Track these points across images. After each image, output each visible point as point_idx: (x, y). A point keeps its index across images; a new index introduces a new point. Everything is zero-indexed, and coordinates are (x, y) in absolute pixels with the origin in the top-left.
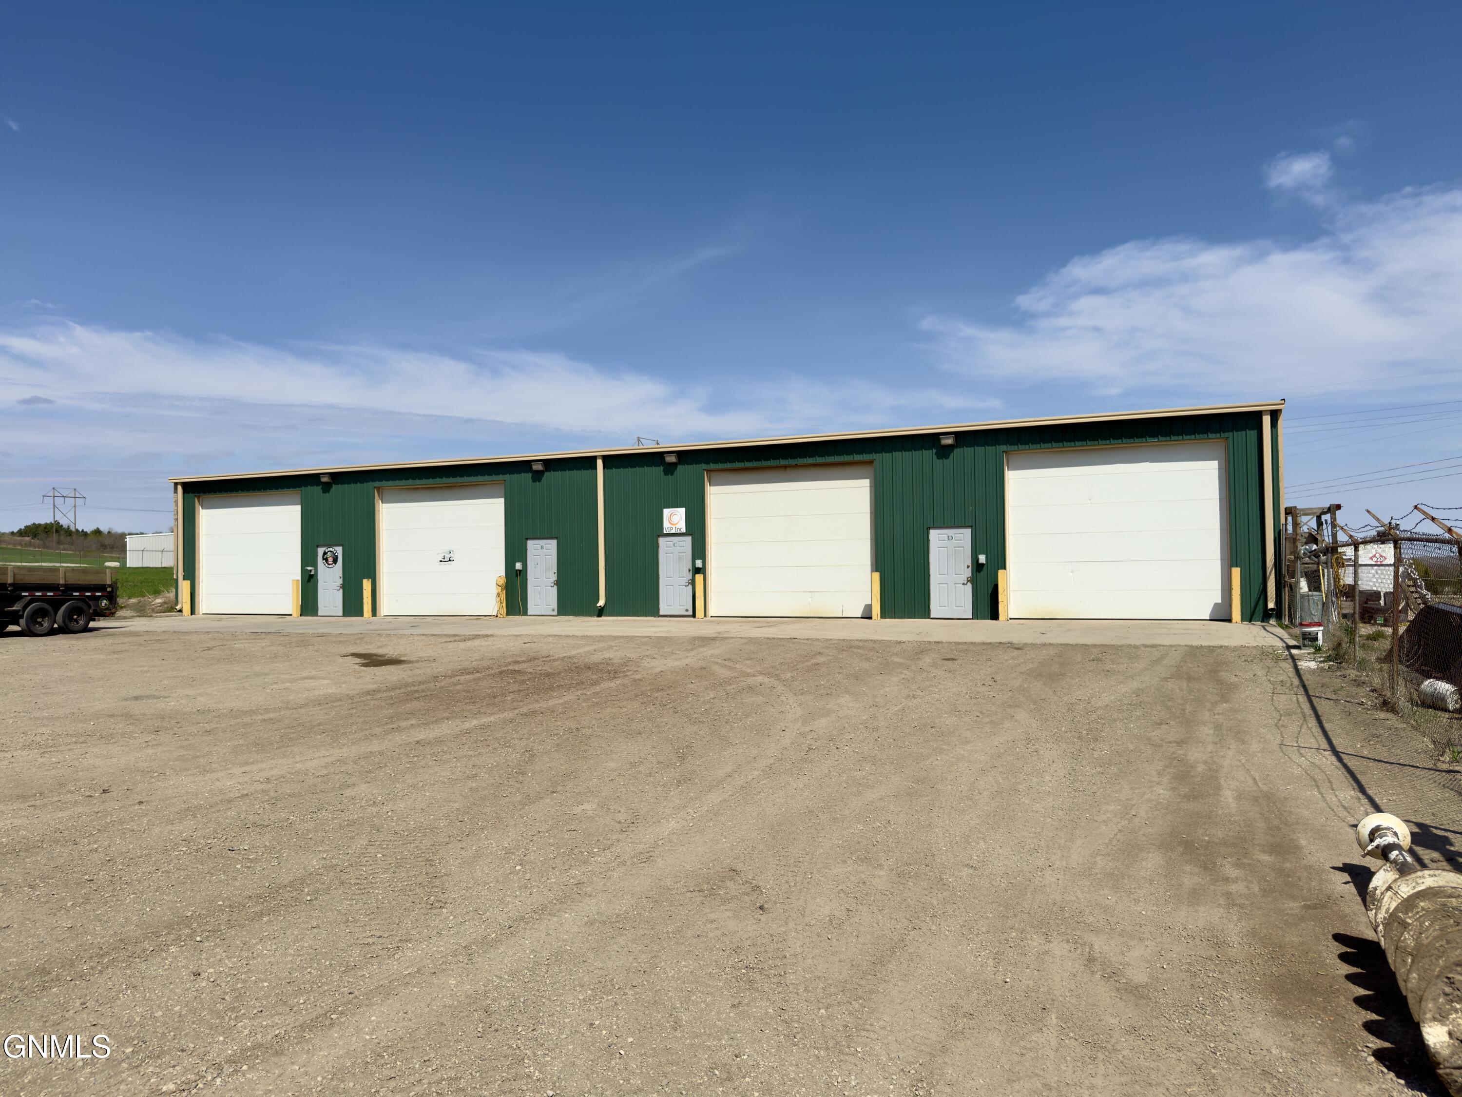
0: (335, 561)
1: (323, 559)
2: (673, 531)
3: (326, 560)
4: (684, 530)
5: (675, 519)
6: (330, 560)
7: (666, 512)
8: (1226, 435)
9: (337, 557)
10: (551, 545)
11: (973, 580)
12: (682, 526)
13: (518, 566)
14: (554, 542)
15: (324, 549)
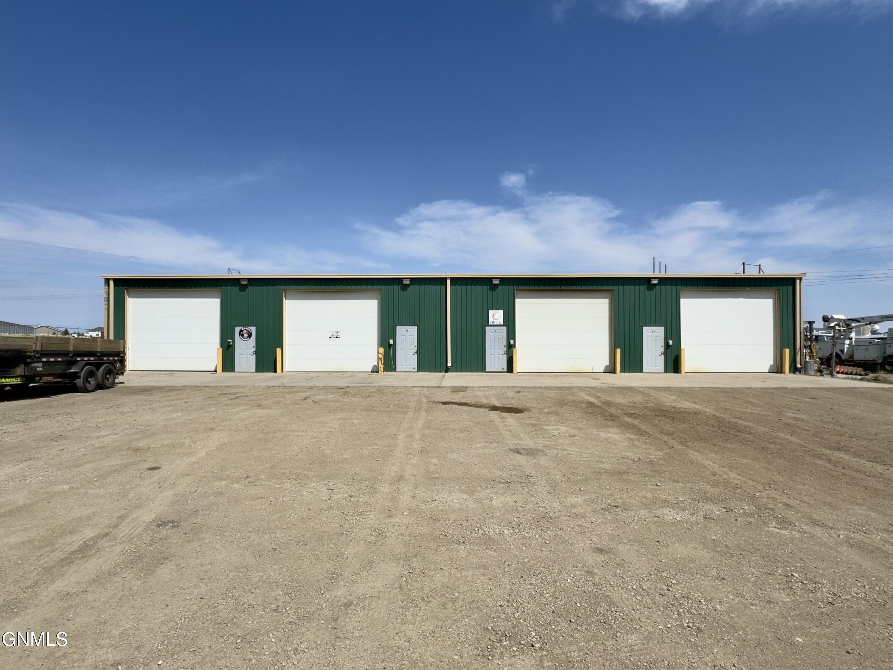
0: (250, 336)
1: (240, 334)
2: (495, 324)
3: (243, 335)
5: (496, 317)
6: (246, 335)
7: (491, 312)
8: (779, 288)
9: (251, 334)
10: (413, 331)
11: (665, 354)
12: (501, 321)
13: (391, 342)
14: (416, 328)
15: (240, 328)
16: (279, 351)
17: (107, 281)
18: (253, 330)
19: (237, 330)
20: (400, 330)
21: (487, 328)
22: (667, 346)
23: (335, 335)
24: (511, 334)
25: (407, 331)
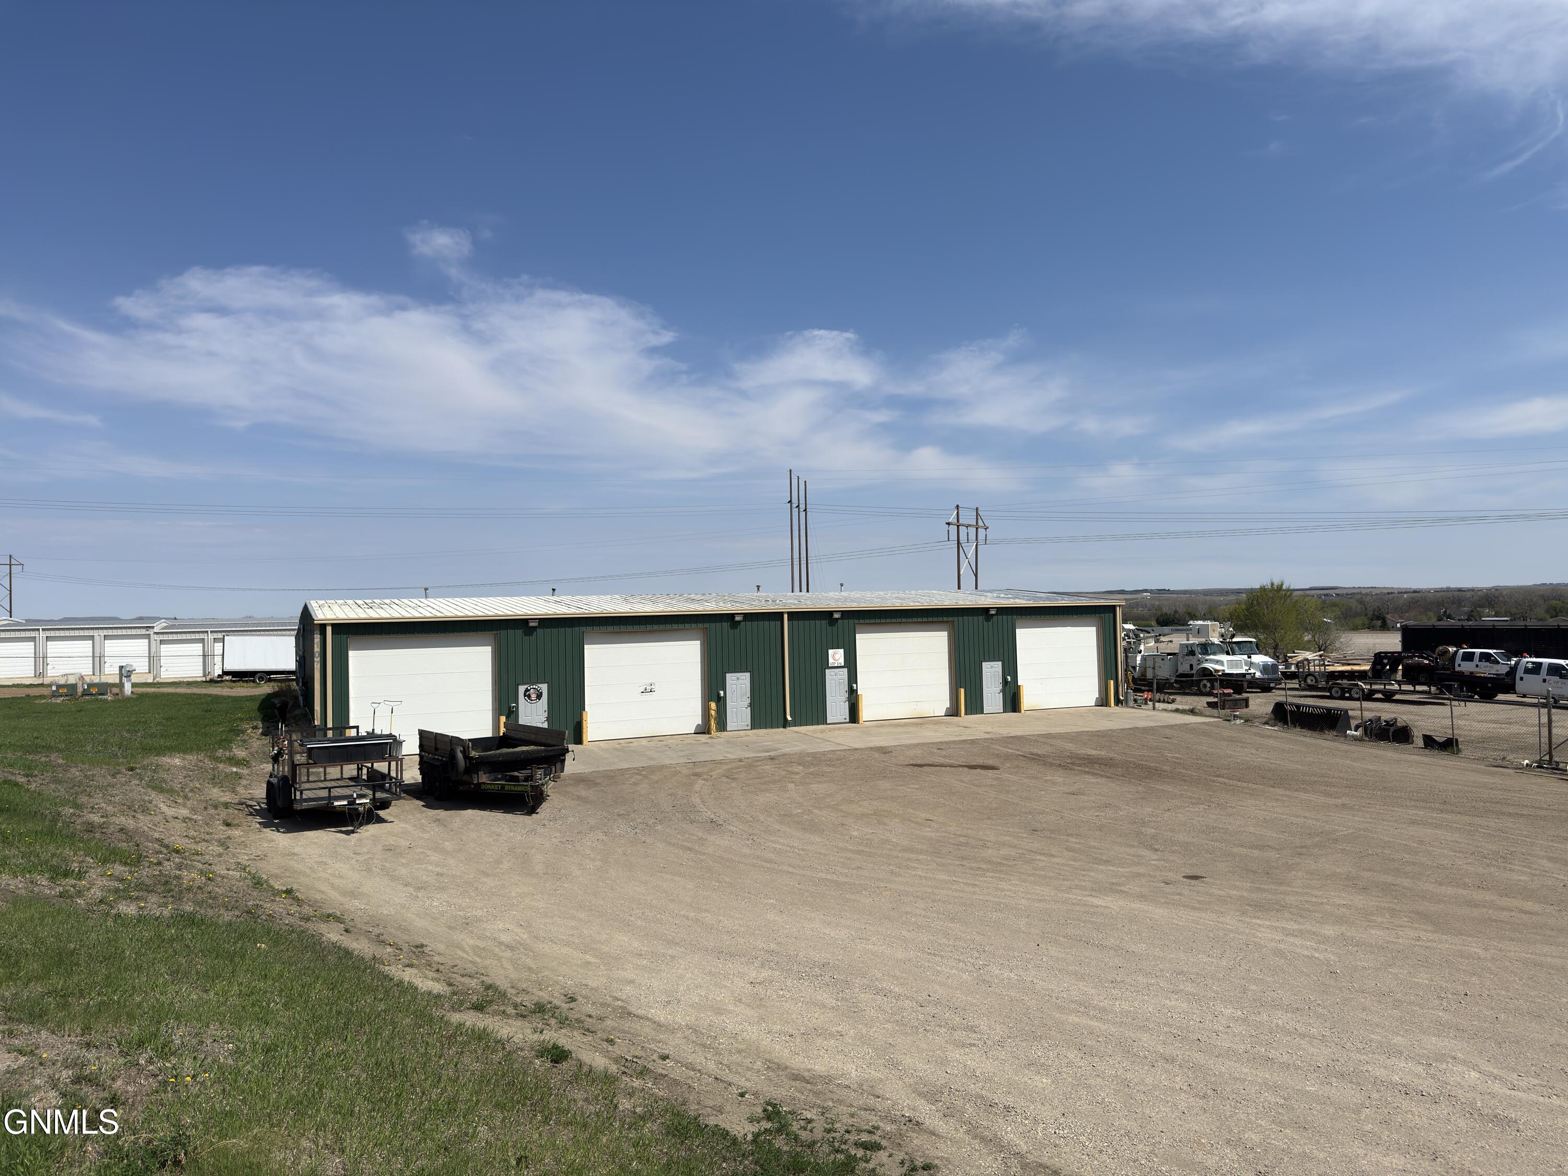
0: (539, 696)
1: (525, 695)
2: (836, 665)
3: (529, 696)
4: (843, 664)
5: (837, 657)
6: (534, 696)
7: (831, 652)
8: (1100, 615)
9: (541, 693)
10: (745, 678)
11: (1003, 691)
12: (841, 661)
13: (722, 693)
14: (748, 675)
15: (526, 686)
16: (585, 715)
19: (522, 689)
20: (730, 678)
21: (827, 671)
22: (1005, 682)
23: (649, 688)
24: (853, 677)
25: (738, 679)
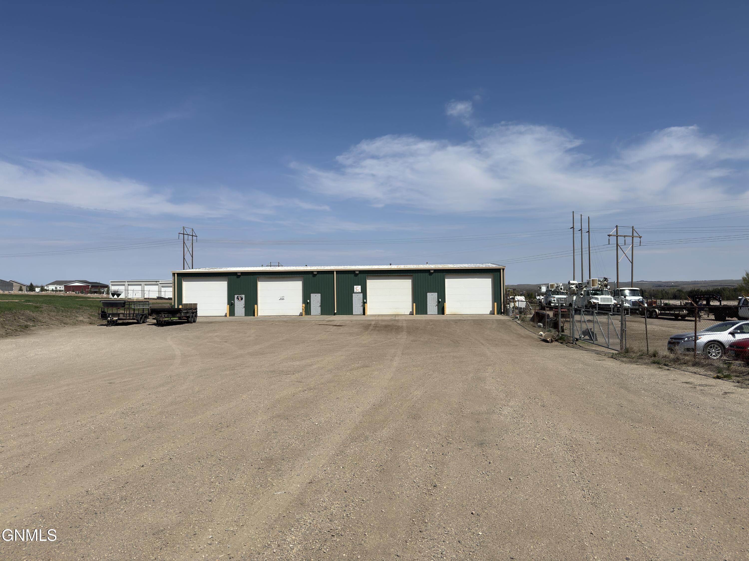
0: (242, 299)
1: (237, 299)
2: (357, 292)
3: (238, 299)
5: (358, 289)
6: (240, 299)
7: (355, 287)
8: (493, 273)
9: (242, 298)
10: (318, 296)
11: (438, 305)
12: (360, 291)
13: (308, 301)
14: (320, 294)
15: (237, 295)
16: (256, 306)
17: (174, 274)
18: (243, 296)
19: (236, 296)
20: (312, 295)
21: (353, 294)
22: (439, 302)
23: (282, 298)
24: (365, 297)
25: (316, 296)
